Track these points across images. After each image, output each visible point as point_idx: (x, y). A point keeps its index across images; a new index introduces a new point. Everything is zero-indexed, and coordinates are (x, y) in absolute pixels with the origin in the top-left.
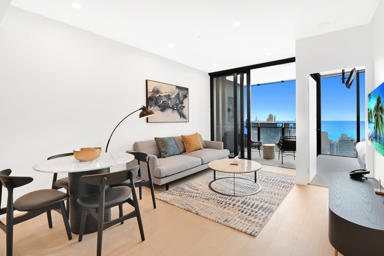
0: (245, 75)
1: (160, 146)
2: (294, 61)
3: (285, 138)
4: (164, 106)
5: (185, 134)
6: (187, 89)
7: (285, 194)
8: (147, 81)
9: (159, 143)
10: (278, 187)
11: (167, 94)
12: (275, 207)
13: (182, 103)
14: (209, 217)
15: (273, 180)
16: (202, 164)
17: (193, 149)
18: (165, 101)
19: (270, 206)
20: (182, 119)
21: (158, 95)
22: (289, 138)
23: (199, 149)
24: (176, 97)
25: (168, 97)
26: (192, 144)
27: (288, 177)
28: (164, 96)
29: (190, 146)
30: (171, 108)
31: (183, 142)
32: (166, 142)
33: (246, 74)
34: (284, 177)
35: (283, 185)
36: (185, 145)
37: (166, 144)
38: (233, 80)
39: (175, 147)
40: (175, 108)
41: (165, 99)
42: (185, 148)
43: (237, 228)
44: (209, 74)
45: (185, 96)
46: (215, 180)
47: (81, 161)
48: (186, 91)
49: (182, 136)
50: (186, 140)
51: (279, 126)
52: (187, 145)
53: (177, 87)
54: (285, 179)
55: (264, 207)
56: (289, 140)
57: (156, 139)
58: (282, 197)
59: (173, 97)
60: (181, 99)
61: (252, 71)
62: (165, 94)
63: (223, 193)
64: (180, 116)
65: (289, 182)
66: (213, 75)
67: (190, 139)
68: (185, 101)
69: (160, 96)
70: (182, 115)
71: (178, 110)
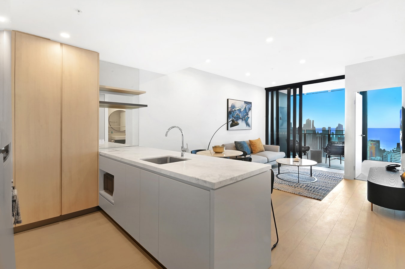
0: (298, 90)
1: (239, 147)
2: (344, 78)
3: (333, 143)
4: (237, 118)
5: (252, 139)
6: (251, 103)
7: (336, 183)
8: (228, 100)
9: (238, 145)
10: (330, 180)
11: (239, 108)
12: (330, 189)
13: (248, 115)
14: (287, 191)
15: (325, 176)
16: (268, 162)
17: (258, 151)
18: (238, 114)
19: (326, 188)
20: (248, 128)
21: (234, 109)
22: (336, 144)
23: (262, 151)
24: (244, 110)
25: (239, 110)
26: (257, 147)
27: (337, 174)
28: (237, 110)
29: (256, 148)
30: (241, 119)
31: (250, 145)
32: (243, 144)
33: (299, 88)
34: (334, 174)
35: (334, 179)
36: (252, 148)
37: (242, 146)
38: (286, 93)
39: (248, 149)
40: (243, 119)
41: (238, 112)
42: (252, 150)
43: (308, 196)
44: (266, 89)
45: (250, 109)
46: (279, 173)
47: (216, 153)
48: (250, 105)
49: (250, 141)
50: (253, 144)
51: (318, 132)
52: (254, 148)
53: (245, 102)
54: (335, 175)
55: (322, 189)
56: (336, 145)
57: (235, 142)
58: (334, 185)
59: (242, 110)
60: (247, 112)
61: (304, 86)
62: (237, 109)
63: (290, 181)
64: (246, 125)
65: (338, 177)
66: (268, 90)
67: (256, 143)
68: (250, 113)
69: (235, 110)
70: (248, 124)
71: (245, 120)
